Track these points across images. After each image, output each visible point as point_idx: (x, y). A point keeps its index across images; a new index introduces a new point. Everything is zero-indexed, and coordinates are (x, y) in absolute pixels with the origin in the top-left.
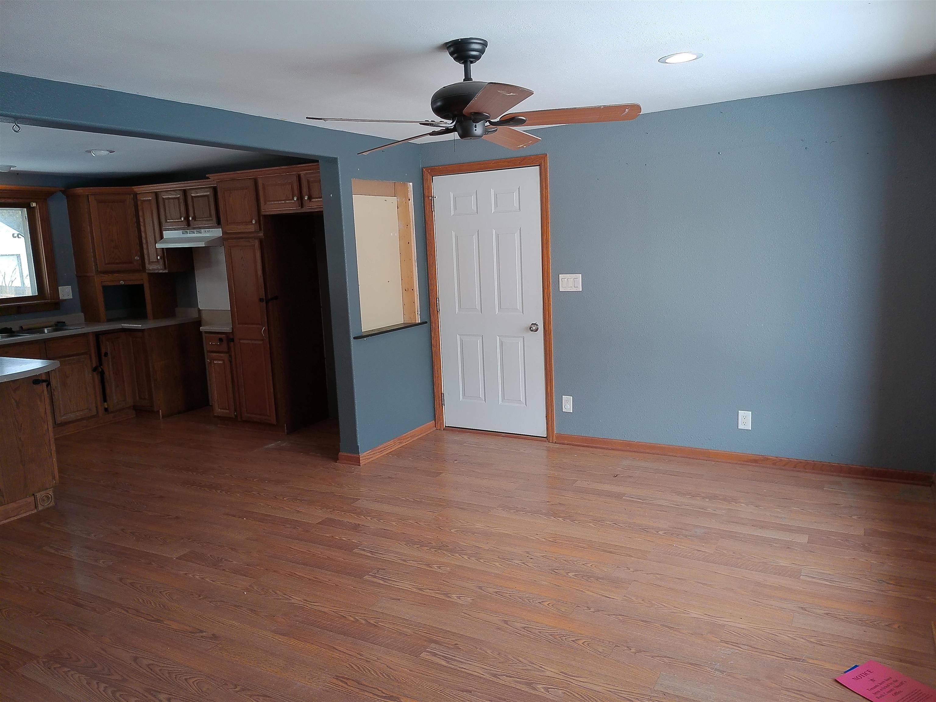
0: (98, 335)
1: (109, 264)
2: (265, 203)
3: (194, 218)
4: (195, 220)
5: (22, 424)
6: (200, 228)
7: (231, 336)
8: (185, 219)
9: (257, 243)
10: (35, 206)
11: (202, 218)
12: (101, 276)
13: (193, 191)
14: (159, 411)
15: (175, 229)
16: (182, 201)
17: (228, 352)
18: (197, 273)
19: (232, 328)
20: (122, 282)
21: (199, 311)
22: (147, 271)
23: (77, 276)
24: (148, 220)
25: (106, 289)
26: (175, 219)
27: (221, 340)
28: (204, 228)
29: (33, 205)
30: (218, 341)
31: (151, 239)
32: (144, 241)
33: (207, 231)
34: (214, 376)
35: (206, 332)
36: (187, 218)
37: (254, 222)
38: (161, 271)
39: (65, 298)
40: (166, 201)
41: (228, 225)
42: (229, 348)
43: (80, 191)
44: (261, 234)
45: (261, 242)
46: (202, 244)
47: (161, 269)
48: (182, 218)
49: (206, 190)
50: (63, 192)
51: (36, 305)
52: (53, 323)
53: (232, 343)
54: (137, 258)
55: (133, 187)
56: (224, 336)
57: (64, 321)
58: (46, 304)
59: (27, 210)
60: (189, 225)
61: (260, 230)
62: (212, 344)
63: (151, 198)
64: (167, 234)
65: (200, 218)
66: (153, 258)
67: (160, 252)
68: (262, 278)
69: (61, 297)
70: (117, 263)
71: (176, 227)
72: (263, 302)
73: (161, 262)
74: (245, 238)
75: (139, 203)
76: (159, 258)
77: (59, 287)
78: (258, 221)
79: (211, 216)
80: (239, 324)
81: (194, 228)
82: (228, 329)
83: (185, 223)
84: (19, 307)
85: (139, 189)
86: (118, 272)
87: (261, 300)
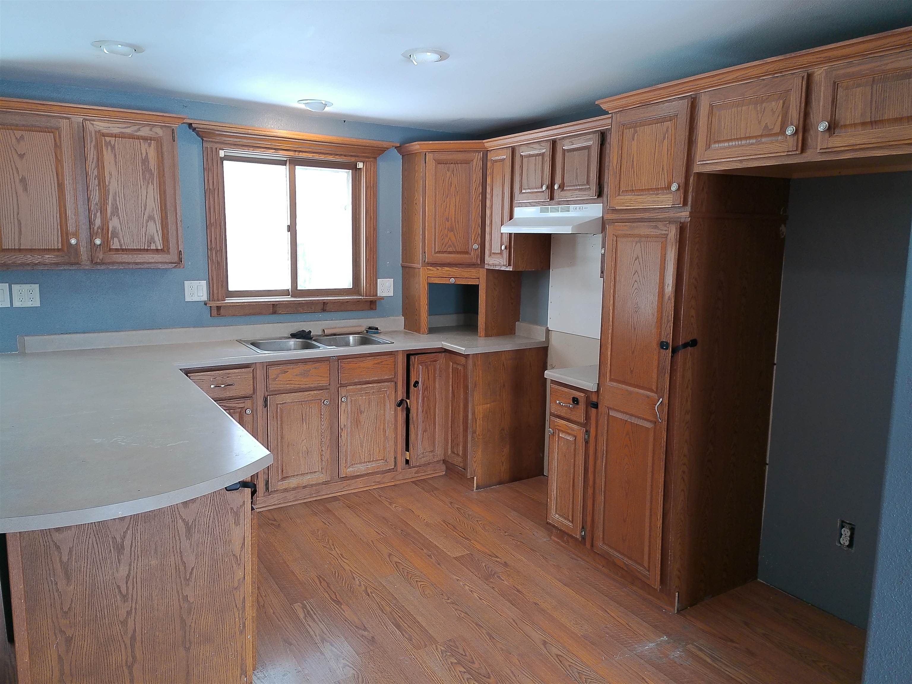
0: (409, 355)
1: (439, 252)
2: (708, 146)
3: (562, 187)
4: (563, 190)
5: (192, 569)
6: (568, 202)
7: (594, 399)
8: (547, 187)
9: (673, 232)
10: (362, 167)
11: (574, 186)
12: (428, 269)
13: (567, 141)
14: (473, 478)
15: (531, 205)
16: (548, 159)
17: (586, 425)
18: (553, 272)
19: (598, 384)
20: (452, 281)
21: (548, 331)
22: (486, 267)
23: (402, 267)
24: (497, 191)
25: (432, 287)
26: (534, 189)
27: (575, 401)
28: (575, 202)
29: (359, 166)
30: (572, 403)
31: (497, 219)
32: (488, 222)
33: (578, 208)
34: (556, 458)
35: (553, 382)
36: (551, 188)
37: (674, 187)
38: (503, 268)
39: (384, 295)
40: (525, 160)
41: (619, 195)
42: (587, 417)
43: (416, 146)
44: (685, 215)
45: (682, 229)
46: (567, 230)
47: (503, 265)
48: (544, 186)
49: (589, 137)
50: (399, 149)
51: (347, 302)
52: (363, 329)
53: (594, 410)
54: (476, 246)
55: (484, 141)
56: (582, 395)
57: (377, 327)
58: (358, 301)
59: (352, 172)
60: (552, 198)
61: (685, 204)
62: (560, 403)
63: (505, 157)
64: (519, 212)
65: (571, 186)
66: (496, 249)
67: (506, 239)
68: (673, 300)
69: (380, 294)
70: (450, 253)
71: (533, 201)
72: (667, 349)
73: (506, 254)
74: (649, 220)
75: (489, 164)
76: (503, 248)
77: (378, 280)
78: (685, 188)
79: (588, 183)
80: (611, 380)
81: (559, 203)
82: (591, 385)
83: (547, 194)
84: (325, 303)
85: (490, 143)
86: (450, 265)
87: (663, 345)
